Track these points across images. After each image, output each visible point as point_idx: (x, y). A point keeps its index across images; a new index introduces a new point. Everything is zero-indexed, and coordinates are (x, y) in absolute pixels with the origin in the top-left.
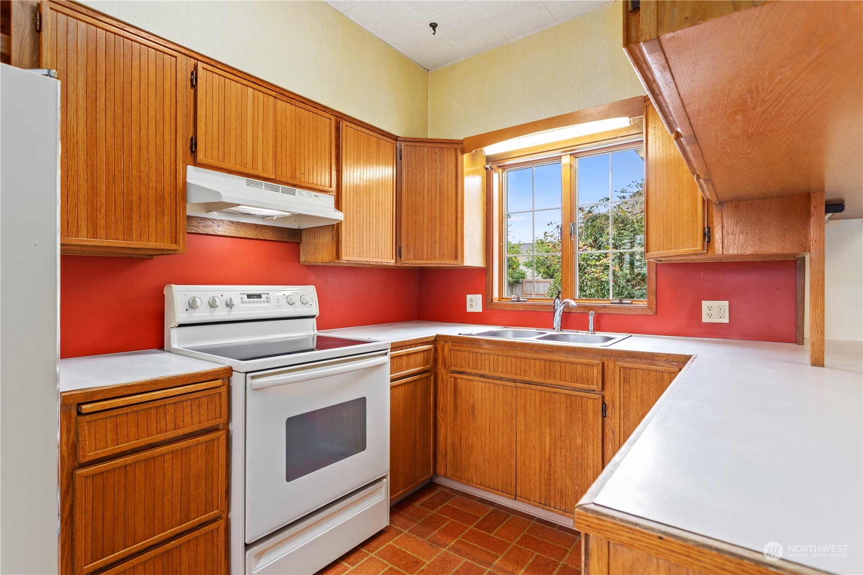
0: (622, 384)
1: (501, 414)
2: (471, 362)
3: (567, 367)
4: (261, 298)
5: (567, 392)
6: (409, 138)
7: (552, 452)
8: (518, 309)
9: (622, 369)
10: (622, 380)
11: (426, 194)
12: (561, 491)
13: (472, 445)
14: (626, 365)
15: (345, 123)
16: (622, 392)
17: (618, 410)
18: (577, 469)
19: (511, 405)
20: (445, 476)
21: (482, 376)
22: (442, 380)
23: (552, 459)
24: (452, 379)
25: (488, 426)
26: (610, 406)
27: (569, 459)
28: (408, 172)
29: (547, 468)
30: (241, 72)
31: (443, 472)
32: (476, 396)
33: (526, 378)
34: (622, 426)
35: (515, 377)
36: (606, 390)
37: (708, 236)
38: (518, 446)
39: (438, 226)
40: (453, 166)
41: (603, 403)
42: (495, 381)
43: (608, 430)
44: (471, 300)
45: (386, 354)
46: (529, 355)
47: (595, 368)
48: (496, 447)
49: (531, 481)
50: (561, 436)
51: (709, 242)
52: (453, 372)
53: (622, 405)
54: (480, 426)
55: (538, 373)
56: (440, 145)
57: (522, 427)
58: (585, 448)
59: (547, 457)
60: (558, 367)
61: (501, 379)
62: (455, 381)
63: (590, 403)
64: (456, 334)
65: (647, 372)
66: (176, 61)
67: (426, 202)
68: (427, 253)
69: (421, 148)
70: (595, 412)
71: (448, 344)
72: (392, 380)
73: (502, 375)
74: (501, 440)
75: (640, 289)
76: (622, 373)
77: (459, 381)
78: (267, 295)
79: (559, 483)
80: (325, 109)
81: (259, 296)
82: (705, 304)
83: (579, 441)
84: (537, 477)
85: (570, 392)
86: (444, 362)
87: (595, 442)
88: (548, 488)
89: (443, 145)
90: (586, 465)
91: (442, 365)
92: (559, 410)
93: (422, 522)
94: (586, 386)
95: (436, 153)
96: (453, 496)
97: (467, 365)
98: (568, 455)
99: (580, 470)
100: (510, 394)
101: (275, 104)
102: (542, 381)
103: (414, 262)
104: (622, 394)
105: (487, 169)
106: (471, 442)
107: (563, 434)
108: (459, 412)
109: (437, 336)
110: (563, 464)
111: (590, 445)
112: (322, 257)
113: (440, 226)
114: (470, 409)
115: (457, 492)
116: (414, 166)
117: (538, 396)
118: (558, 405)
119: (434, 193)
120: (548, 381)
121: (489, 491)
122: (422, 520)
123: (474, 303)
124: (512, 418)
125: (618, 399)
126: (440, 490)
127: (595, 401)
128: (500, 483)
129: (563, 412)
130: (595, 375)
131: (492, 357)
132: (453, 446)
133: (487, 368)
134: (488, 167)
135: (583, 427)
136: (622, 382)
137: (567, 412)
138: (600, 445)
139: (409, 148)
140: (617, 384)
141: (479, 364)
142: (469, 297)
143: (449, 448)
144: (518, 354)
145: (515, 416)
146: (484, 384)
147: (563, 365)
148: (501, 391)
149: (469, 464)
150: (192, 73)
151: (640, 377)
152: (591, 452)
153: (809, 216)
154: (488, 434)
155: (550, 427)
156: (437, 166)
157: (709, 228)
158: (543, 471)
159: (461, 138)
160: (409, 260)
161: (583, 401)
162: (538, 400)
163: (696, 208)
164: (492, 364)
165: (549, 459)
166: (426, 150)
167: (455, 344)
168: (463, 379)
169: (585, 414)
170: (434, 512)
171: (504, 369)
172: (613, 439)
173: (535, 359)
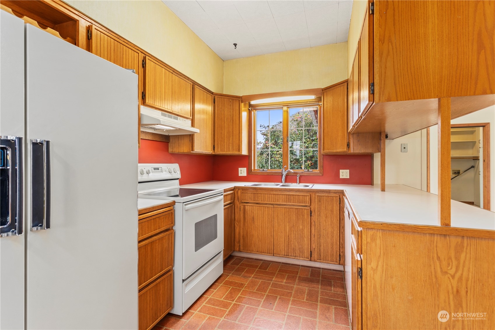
0: (318, 203)
1: (267, 219)
2: (252, 198)
3: (296, 197)
4: (159, 170)
5: (296, 207)
6: (218, 93)
7: (290, 233)
8: (264, 174)
9: (318, 196)
10: (318, 201)
11: (226, 121)
12: (294, 249)
13: (253, 234)
14: (320, 195)
15: (196, 86)
16: (318, 205)
17: (317, 213)
18: (300, 238)
19: (271, 215)
20: (240, 251)
21: (257, 203)
22: (237, 207)
23: (290, 236)
24: (243, 206)
25: (260, 226)
26: (313, 212)
27: (297, 235)
28: (218, 110)
29: (288, 240)
30: (160, 60)
31: (237, 249)
32: (254, 212)
33: (278, 203)
34: (318, 219)
35: (274, 203)
36: (312, 206)
37: (348, 145)
38: (275, 233)
39: (231, 136)
40: (238, 108)
41: (311, 211)
42: (264, 205)
43: (312, 221)
44: (241, 170)
45: (222, 195)
46: (280, 193)
47: (308, 197)
48: (264, 234)
49: (281, 247)
50: (293, 226)
51: (349, 148)
52: (242, 203)
53: (318, 211)
54: (257, 226)
55: (283, 200)
56: (232, 98)
57: (276, 224)
58: (303, 229)
59: (288, 235)
60: (292, 198)
61: (266, 204)
62: (244, 207)
63: (306, 211)
64: (243, 186)
65: (328, 197)
66: (139, 55)
67: (226, 124)
68: (226, 149)
69: (224, 99)
70: (307, 215)
71: (240, 190)
72: (224, 206)
73: (267, 203)
74: (267, 231)
75: (296, 165)
76: (318, 198)
77: (246, 207)
78: (161, 168)
79: (292, 245)
80: (188, 79)
81: (158, 169)
82: (341, 171)
83: (301, 227)
84: (283, 245)
85: (297, 207)
86: (238, 199)
87: (308, 227)
88: (288, 248)
89: (234, 98)
90: (304, 236)
91: (237, 200)
92: (293, 215)
93: (236, 270)
94: (304, 204)
95: (231, 102)
96: (243, 259)
97: (250, 199)
98: (296, 233)
99: (301, 238)
100: (271, 210)
101: (172, 77)
102: (285, 203)
103: (221, 152)
104: (318, 207)
105: (249, 110)
106: (252, 233)
107: (294, 225)
108: (246, 220)
109: (235, 187)
110: (294, 237)
111: (305, 228)
112: (183, 150)
113: (232, 136)
114: (252, 219)
115: (244, 258)
116: (220, 107)
117: (283, 210)
118: (292, 213)
119: (229, 120)
120: (288, 203)
121: (261, 254)
122: (235, 270)
123: (242, 172)
124: (272, 221)
125: (317, 208)
126: (236, 258)
127: (308, 210)
128: (266, 250)
129: (294, 216)
130: (308, 200)
131: (262, 195)
132: (243, 236)
133: (260, 200)
134: (250, 109)
135: (303, 221)
136: (318, 202)
137: (296, 216)
138: (310, 227)
139: (218, 98)
140: (316, 202)
141: (256, 199)
142: (240, 169)
143: (241, 237)
144: (275, 193)
145: (273, 220)
146: (259, 207)
147: (294, 196)
148: (266, 210)
149: (251, 243)
150: (143, 61)
151: (325, 199)
152: (306, 231)
153: (380, 140)
154: (260, 229)
155: (289, 222)
156: (231, 108)
157: (349, 143)
158: (286, 242)
159: (241, 96)
160: (218, 151)
161: (303, 211)
162: (283, 212)
163: (344, 135)
164: (262, 198)
165: (289, 236)
166: (226, 100)
167: (243, 190)
168: (248, 205)
169: (303, 216)
170: (238, 266)
171: (268, 200)
172: (314, 224)
173: (282, 195)
